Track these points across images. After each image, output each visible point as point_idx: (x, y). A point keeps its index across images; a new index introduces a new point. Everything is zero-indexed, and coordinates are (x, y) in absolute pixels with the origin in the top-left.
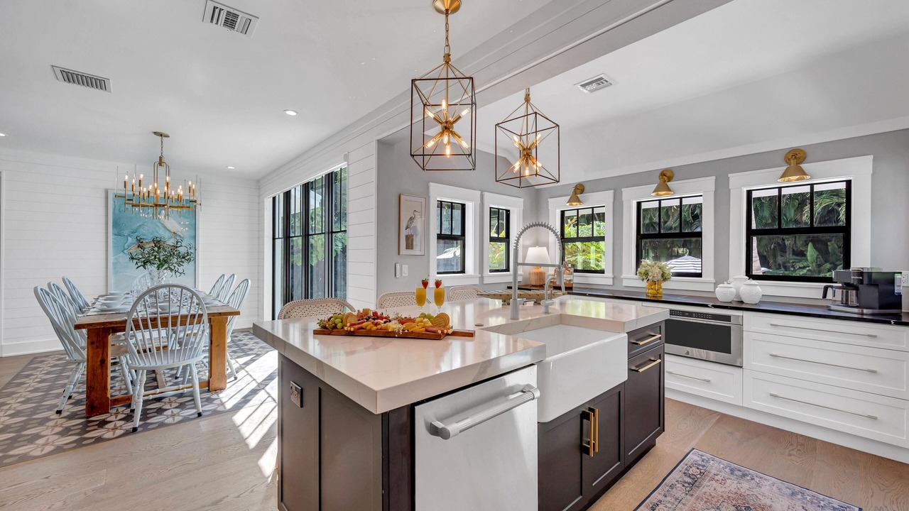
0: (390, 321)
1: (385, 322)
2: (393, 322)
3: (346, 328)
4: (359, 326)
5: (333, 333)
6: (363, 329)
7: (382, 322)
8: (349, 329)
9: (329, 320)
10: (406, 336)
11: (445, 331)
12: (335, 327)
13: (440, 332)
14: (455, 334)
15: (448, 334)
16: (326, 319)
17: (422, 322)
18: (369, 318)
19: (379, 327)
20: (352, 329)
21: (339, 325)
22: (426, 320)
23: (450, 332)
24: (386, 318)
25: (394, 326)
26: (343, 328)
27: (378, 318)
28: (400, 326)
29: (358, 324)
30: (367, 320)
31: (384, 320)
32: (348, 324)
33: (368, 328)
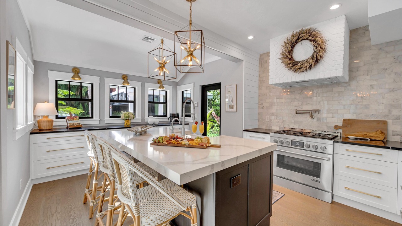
0: (183, 140)
1: (181, 140)
2: (185, 140)
3: (164, 143)
4: (170, 142)
5: (158, 145)
6: (171, 143)
7: (180, 140)
8: (165, 143)
9: (157, 139)
10: (190, 146)
11: (207, 145)
12: (159, 142)
13: (205, 145)
14: (212, 146)
15: (208, 146)
16: (156, 138)
17: (197, 141)
18: (174, 138)
19: (178, 142)
20: (167, 143)
21: (161, 141)
22: (199, 140)
23: (210, 145)
24: (182, 138)
25: (185, 142)
26: (163, 143)
27: (178, 138)
28: (187, 142)
29: (169, 141)
30: (173, 139)
31: (181, 139)
32: (165, 141)
33: (174, 143)
